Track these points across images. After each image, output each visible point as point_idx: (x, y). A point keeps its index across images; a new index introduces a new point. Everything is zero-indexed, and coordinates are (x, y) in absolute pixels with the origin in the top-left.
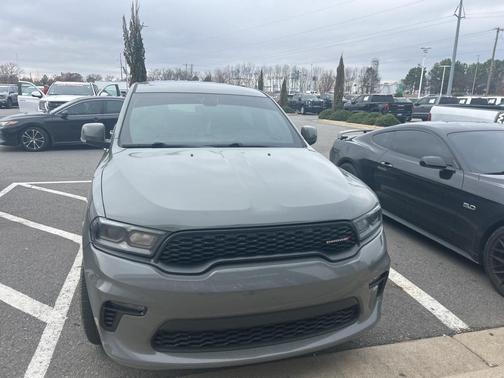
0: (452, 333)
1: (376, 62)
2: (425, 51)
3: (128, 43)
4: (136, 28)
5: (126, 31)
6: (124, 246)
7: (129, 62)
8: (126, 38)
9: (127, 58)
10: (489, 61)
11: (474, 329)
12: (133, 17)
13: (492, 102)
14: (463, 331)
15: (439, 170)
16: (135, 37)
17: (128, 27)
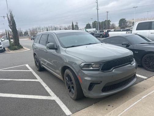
0: (146, 79)
1: (77, 23)
2: (92, 19)
3: (10, 22)
4: (12, 17)
5: (8, 19)
6: (91, 68)
7: (11, 28)
8: (9, 20)
9: (10, 27)
10: (106, 20)
11: (149, 78)
12: (10, 14)
13: (111, 31)
14: (147, 79)
15: (126, 45)
16: (12, 20)
17: (9, 17)
